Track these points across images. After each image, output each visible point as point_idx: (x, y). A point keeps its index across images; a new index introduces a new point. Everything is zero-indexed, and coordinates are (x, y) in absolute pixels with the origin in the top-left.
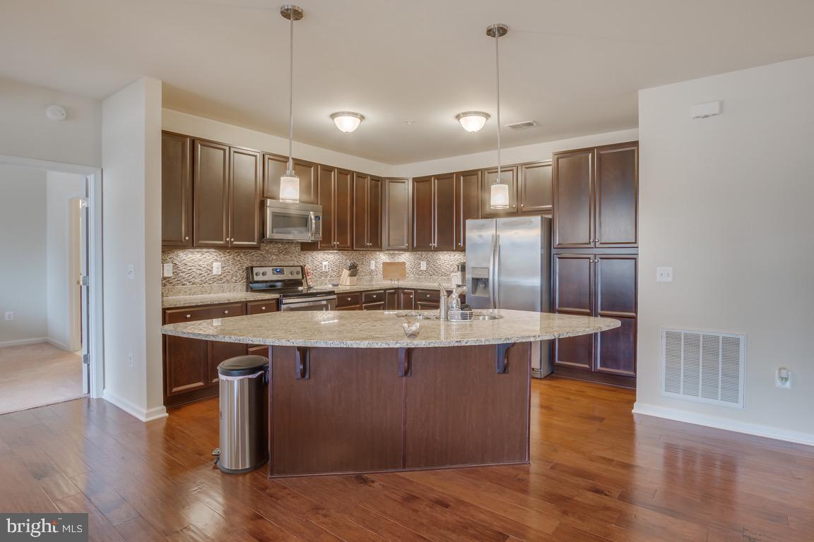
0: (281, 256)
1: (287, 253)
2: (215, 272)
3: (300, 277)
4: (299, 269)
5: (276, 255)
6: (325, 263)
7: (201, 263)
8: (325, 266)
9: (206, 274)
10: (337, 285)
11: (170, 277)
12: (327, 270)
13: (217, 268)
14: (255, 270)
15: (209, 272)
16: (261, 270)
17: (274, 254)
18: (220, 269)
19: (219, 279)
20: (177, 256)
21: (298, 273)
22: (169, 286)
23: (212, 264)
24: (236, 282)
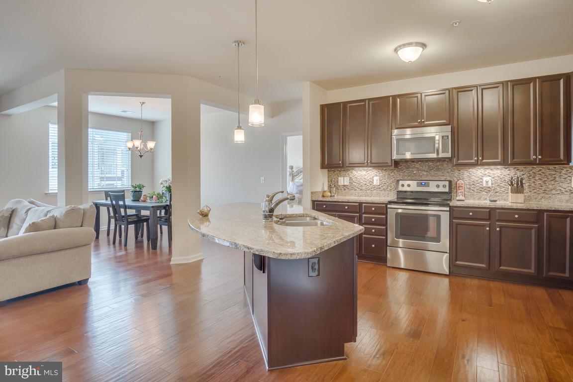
0: (432, 172)
1: (438, 170)
2: (375, 183)
3: (447, 190)
4: (447, 183)
5: (427, 171)
6: (485, 179)
7: (366, 177)
8: (487, 182)
9: (369, 184)
10: (495, 201)
11: (348, 185)
12: (490, 185)
13: (376, 180)
14: (401, 183)
15: (371, 183)
16: (406, 183)
17: (424, 171)
18: (378, 181)
19: (378, 188)
20: (352, 172)
21: (444, 186)
22: (347, 190)
23: (373, 177)
24: (391, 190)
